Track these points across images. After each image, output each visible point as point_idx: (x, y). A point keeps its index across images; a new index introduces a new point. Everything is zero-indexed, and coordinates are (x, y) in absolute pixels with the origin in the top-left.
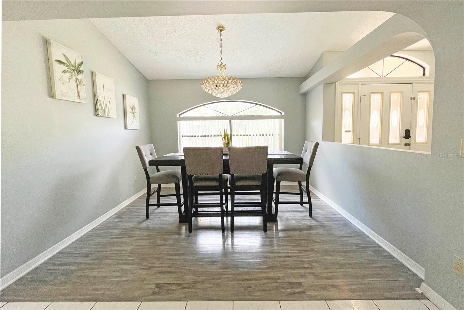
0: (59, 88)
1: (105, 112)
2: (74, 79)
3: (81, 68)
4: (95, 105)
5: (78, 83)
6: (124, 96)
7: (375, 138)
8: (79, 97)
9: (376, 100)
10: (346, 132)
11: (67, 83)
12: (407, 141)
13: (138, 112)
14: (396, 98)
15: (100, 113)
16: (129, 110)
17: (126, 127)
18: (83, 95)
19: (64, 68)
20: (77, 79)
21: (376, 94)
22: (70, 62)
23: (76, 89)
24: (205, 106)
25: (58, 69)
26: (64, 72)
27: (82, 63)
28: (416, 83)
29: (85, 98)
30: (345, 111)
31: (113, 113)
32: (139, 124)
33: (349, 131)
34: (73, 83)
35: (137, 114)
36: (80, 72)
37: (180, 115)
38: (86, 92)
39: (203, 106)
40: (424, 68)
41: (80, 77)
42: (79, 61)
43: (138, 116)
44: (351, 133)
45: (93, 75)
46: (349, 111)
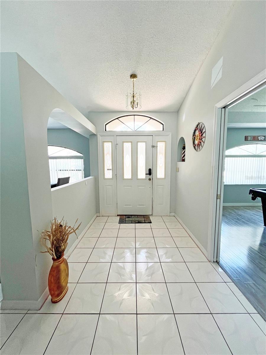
7: (128, 175)
9: (127, 146)
10: (108, 170)
12: (151, 177)
21: (128, 143)
28: (155, 135)
30: (106, 155)
33: (110, 170)
40: (163, 124)
44: (111, 171)
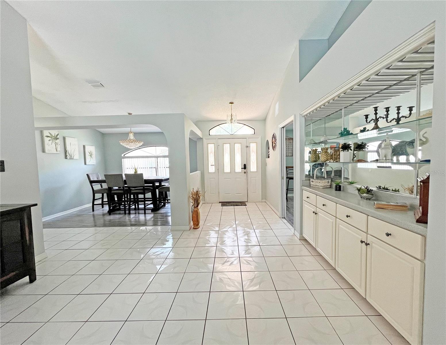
0: (47, 148)
1: (71, 157)
2: (54, 142)
3: (58, 137)
4: (66, 153)
5: (56, 144)
6: (84, 147)
7: (227, 169)
8: (57, 150)
9: (227, 147)
10: (211, 165)
11: (50, 145)
12: (245, 170)
13: (95, 154)
14: (238, 147)
15: (68, 157)
16: (87, 154)
17: (85, 164)
18: (58, 149)
19: (50, 139)
20: (56, 142)
21: (227, 144)
22: (52, 135)
23: (55, 147)
24: (140, 149)
25: (46, 140)
26: (49, 140)
27: (58, 134)
29: (59, 151)
30: (210, 154)
31: (76, 157)
32: (95, 162)
33: (213, 165)
34: (54, 144)
35: (94, 156)
36: (57, 139)
37: (124, 155)
38: (60, 148)
39: (139, 150)
40: (254, 129)
41: (57, 141)
42: (56, 134)
43: (95, 157)
44: (214, 166)
45: (64, 138)
46: (213, 153)
